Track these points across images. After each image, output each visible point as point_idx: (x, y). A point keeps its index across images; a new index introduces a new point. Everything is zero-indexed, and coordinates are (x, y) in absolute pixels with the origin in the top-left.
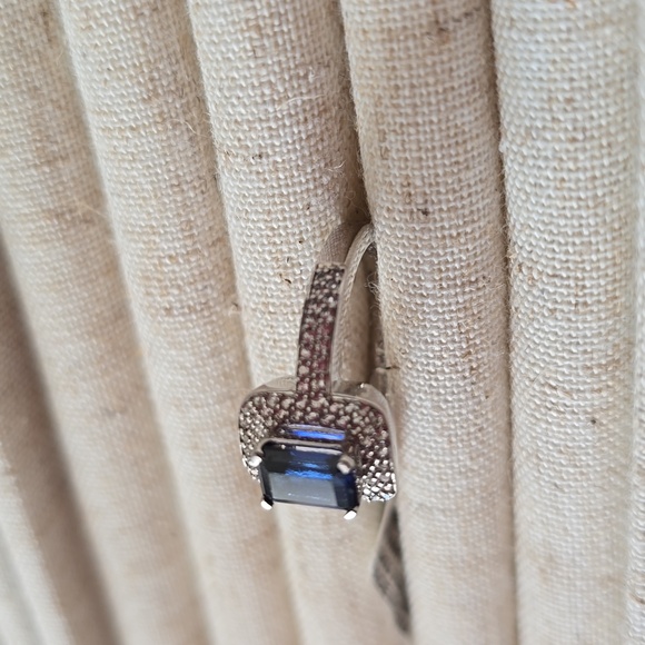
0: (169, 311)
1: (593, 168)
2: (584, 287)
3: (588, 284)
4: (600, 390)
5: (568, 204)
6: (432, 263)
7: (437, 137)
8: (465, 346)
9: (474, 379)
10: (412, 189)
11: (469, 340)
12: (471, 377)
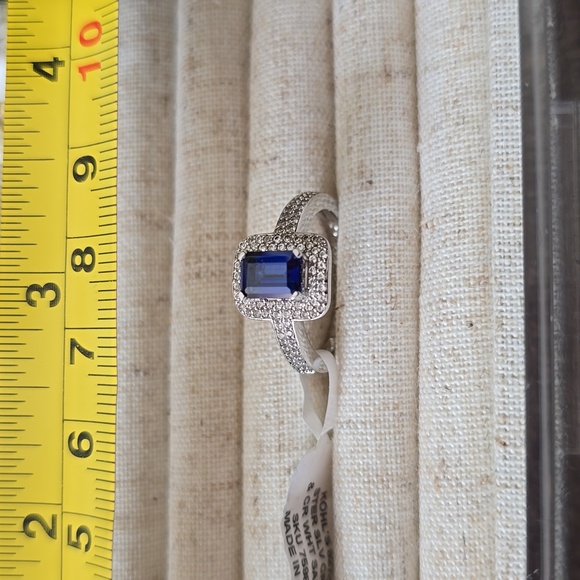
0: (198, 275)
1: (469, 140)
2: (464, 219)
3: (465, 216)
4: (475, 299)
5: (453, 165)
6: (372, 217)
7: (381, 134)
8: (388, 278)
9: (393, 306)
10: (364, 169)
11: (391, 274)
12: (391, 303)
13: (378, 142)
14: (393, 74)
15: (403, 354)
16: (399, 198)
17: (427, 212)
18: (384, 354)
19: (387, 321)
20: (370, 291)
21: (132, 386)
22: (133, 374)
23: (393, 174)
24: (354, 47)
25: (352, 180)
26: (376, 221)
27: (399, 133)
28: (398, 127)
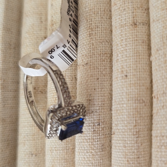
8: (134, 122)
9: (137, 136)
10: (123, 70)
11: (136, 121)
12: (136, 134)
13: (130, 56)
14: (138, 24)
15: (142, 159)
16: (140, 83)
17: (155, 90)
18: (133, 159)
19: (134, 143)
20: (126, 128)
21: (30, 160)
22: (31, 156)
23: (137, 72)
24: (120, 12)
25: (118, 75)
26: (129, 95)
27: (140, 52)
28: (140, 49)
